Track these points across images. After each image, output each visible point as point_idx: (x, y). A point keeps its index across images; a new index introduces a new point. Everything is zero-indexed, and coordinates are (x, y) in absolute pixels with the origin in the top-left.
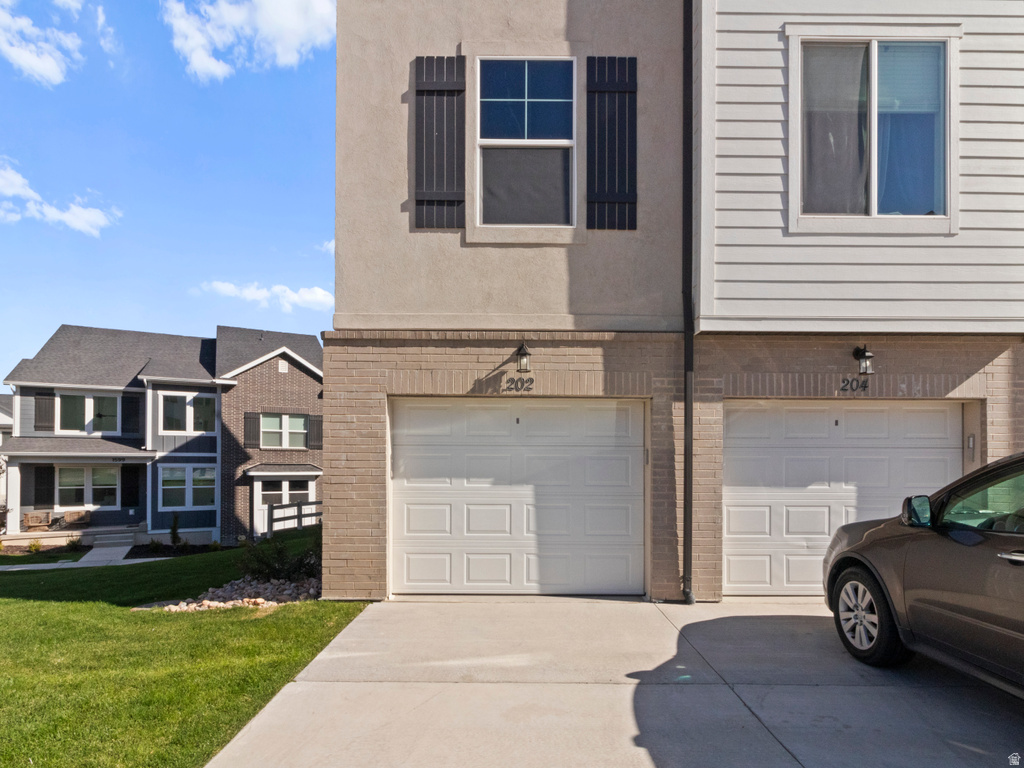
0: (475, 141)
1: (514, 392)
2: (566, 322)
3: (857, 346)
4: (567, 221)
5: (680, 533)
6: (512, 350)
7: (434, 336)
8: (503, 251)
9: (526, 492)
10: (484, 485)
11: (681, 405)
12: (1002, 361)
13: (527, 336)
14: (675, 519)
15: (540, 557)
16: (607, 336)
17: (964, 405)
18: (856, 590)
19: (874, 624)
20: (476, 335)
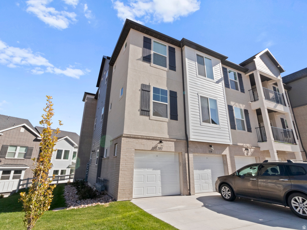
0: (152, 100)
1: (159, 150)
2: (167, 137)
3: (210, 145)
4: (167, 118)
5: (188, 180)
6: (158, 141)
7: (145, 137)
8: (156, 121)
9: (158, 172)
10: (151, 170)
11: (187, 154)
12: (227, 148)
13: (162, 139)
14: (187, 177)
15: (162, 187)
16: (175, 140)
17: (223, 156)
18: (225, 188)
19: (230, 194)
20: (152, 138)
